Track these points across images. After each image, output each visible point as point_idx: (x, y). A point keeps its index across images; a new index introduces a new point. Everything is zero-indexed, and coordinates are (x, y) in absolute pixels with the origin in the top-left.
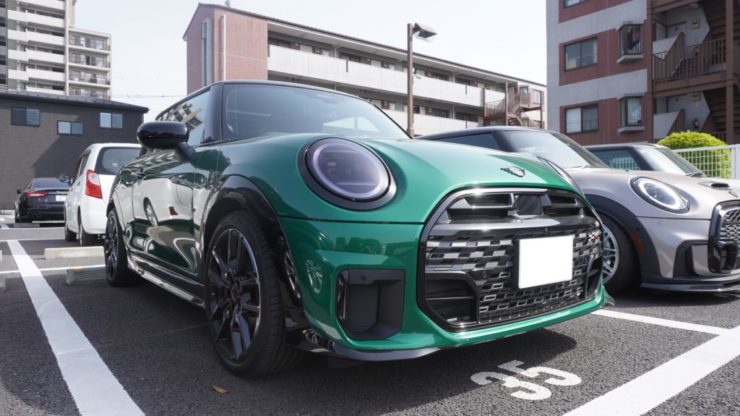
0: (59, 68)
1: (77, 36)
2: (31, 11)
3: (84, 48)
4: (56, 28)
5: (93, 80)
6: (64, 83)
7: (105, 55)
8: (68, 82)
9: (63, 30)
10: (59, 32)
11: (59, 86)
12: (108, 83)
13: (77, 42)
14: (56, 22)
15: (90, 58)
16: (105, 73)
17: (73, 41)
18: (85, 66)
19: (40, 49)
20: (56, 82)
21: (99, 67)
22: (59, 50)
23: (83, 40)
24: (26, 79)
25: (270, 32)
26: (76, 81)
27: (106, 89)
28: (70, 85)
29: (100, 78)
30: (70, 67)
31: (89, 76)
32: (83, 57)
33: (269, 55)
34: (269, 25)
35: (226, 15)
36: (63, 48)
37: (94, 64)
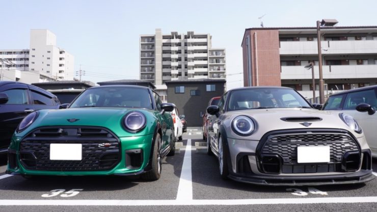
0: (206, 66)
1: (212, 51)
2: (196, 45)
3: (215, 56)
4: (204, 50)
5: (219, 69)
6: (207, 72)
7: (223, 58)
8: (209, 71)
9: (207, 50)
10: (205, 51)
11: (206, 74)
12: (225, 70)
13: (212, 54)
14: (204, 48)
15: (217, 60)
16: (223, 65)
17: (211, 54)
18: (215, 64)
19: (199, 60)
20: (205, 72)
21: (221, 63)
22: (205, 59)
23: (214, 53)
24: (194, 73)
25: (280, 35)
26: (212, 71)
27: (224, 72)
28: (210, 73)
29: (221, 68)
30: (210, 65)
31: (217, 68)
32: (215, 60)
33: (280, 47)
34: (279, 31)
35: (256, 32)
36: (207, 57)
37: (219, 62)
